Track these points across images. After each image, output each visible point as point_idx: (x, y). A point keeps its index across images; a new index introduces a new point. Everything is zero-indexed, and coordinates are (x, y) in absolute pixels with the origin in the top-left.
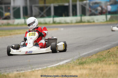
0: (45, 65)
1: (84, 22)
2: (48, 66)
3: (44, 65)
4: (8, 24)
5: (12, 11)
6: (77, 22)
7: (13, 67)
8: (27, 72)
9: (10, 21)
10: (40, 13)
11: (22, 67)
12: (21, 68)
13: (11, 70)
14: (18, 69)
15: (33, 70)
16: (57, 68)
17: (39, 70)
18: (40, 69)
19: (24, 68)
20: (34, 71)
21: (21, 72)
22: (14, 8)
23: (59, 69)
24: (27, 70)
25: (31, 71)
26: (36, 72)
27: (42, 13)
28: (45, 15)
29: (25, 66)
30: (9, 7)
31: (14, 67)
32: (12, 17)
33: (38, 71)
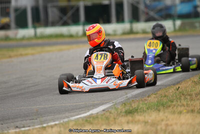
0: (67, 114)
1: (137, 33)
2: (72, 116)
3: (64, 115)
4: (7, 38)
5: (13, 15)
6: (124, 33)
7: (9, 119)
8: (33, 129)
9: (11, 33)
10: (61, 18)
11: (26, 120)
12: (25, 122)
13: (5, 126)
14: (18, 124)
15: (45, 125)
16: (87, 121)
17: (56, 125)
18: (57, 123)
19: (28, 121)
20: (45, 127)
21: (23, 129)
22: (16, 10)
23: (91, 123)
24: (33, 126)
25: (39, 128)
26: (50, 129)
27: (65, 18)
28: (70, 21)
29: (30, 118)
30: (8, 8)
31: (12, 119)
32: (13, 25)
33: (52, 127)
